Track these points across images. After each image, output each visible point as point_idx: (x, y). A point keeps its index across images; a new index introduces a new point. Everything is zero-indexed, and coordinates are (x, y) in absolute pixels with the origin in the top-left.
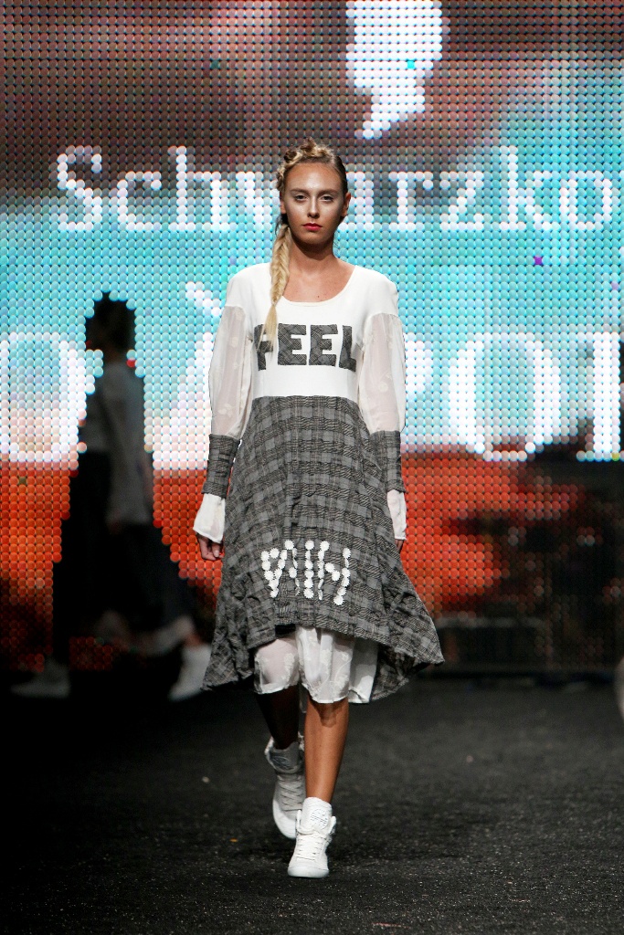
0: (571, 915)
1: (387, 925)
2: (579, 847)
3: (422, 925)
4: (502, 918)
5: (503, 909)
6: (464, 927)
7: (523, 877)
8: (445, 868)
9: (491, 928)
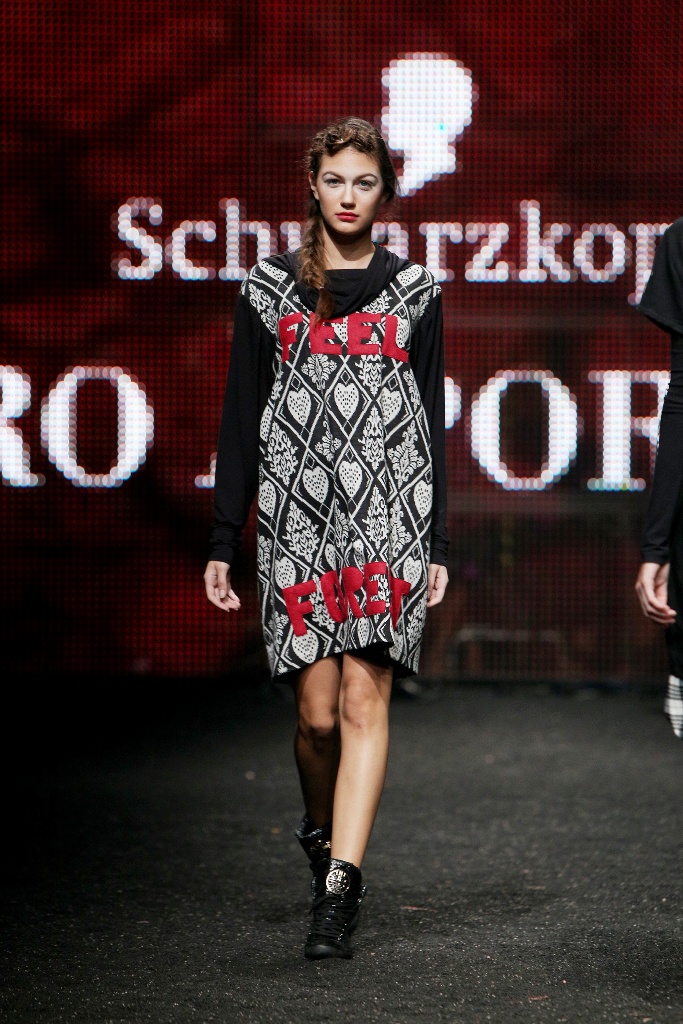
0: (581, 901)
1: (415, 909)
2: (589, 840)
3: (446, 908)
4: (518, 903)
5: (520, 895)
6: (484, 911)
7: (538, 867)
8: (466, 857)
9: (509, 912)
